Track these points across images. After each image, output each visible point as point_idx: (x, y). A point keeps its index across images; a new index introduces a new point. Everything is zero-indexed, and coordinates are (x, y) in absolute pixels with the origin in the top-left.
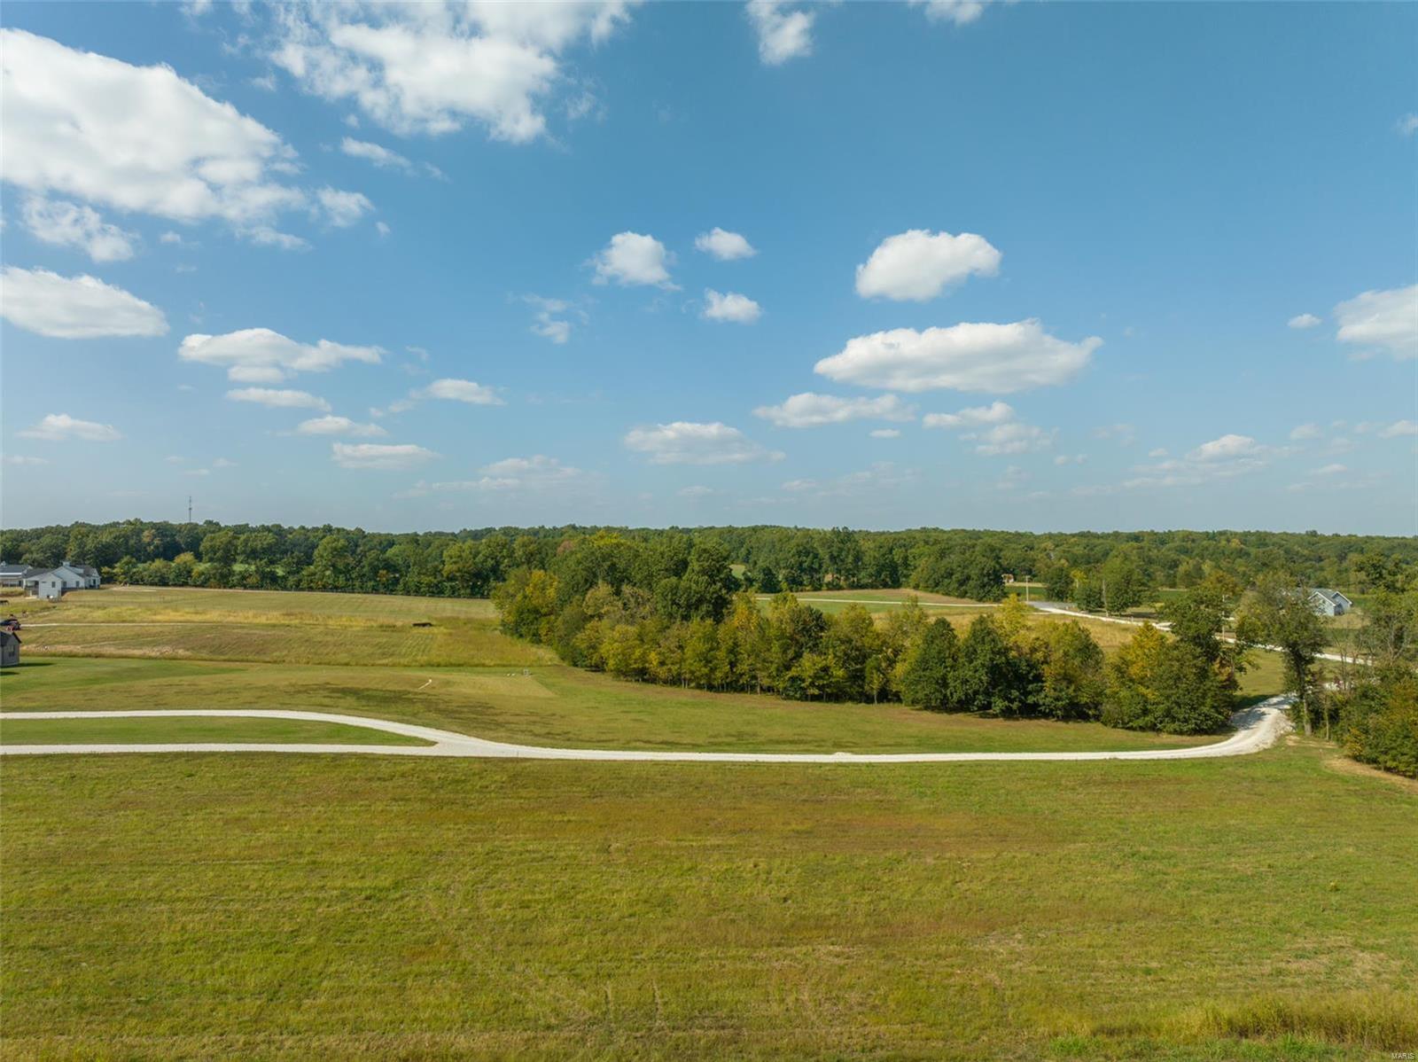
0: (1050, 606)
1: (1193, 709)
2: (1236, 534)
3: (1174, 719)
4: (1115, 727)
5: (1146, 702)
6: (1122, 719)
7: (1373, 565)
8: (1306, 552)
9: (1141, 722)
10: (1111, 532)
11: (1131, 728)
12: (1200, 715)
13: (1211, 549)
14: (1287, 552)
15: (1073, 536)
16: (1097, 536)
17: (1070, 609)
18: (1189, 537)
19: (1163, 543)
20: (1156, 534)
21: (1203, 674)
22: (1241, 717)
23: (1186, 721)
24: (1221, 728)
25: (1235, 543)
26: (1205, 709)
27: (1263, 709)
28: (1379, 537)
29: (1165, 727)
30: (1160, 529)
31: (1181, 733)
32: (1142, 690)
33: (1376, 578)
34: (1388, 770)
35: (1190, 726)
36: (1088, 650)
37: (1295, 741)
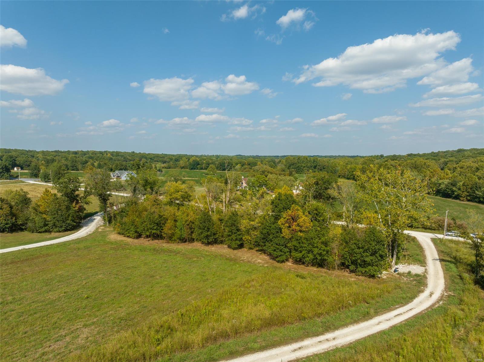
0: (31, 180)
1: (64, 222)
2: (110, 152)
3: (56, 227)
4: (33, 232)
5: (46, 221)
6: (36, 229)
7: (137, 164)
8: (130, 158)
9: (43, 229)
10: (67, 150)
11: (40, 232)
12: (66, 224)
13: (100, 157)
14: (124, 158)
15: (52, 152)
16: (61, 152)
17: (38, 181)
18: (94, 153)
19: (85, 154)
20: (83, 152)
21: (68, 208)
22: (86, 221)
23: (61, 227)
24: (76, 227)
25: (109, 155)
26: (68, 222)
27: (95, 217)
28: (152, 154)
29: (53, 230)
30: (84, 150)
31: (60, 232)
32: (44, 216)
33: (138, 168)
34: (128, 237)
35: (63, 229)
36: (25, 201)
37: (102, 229)
